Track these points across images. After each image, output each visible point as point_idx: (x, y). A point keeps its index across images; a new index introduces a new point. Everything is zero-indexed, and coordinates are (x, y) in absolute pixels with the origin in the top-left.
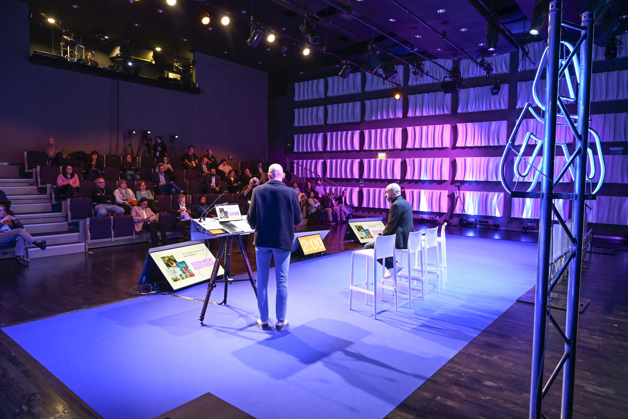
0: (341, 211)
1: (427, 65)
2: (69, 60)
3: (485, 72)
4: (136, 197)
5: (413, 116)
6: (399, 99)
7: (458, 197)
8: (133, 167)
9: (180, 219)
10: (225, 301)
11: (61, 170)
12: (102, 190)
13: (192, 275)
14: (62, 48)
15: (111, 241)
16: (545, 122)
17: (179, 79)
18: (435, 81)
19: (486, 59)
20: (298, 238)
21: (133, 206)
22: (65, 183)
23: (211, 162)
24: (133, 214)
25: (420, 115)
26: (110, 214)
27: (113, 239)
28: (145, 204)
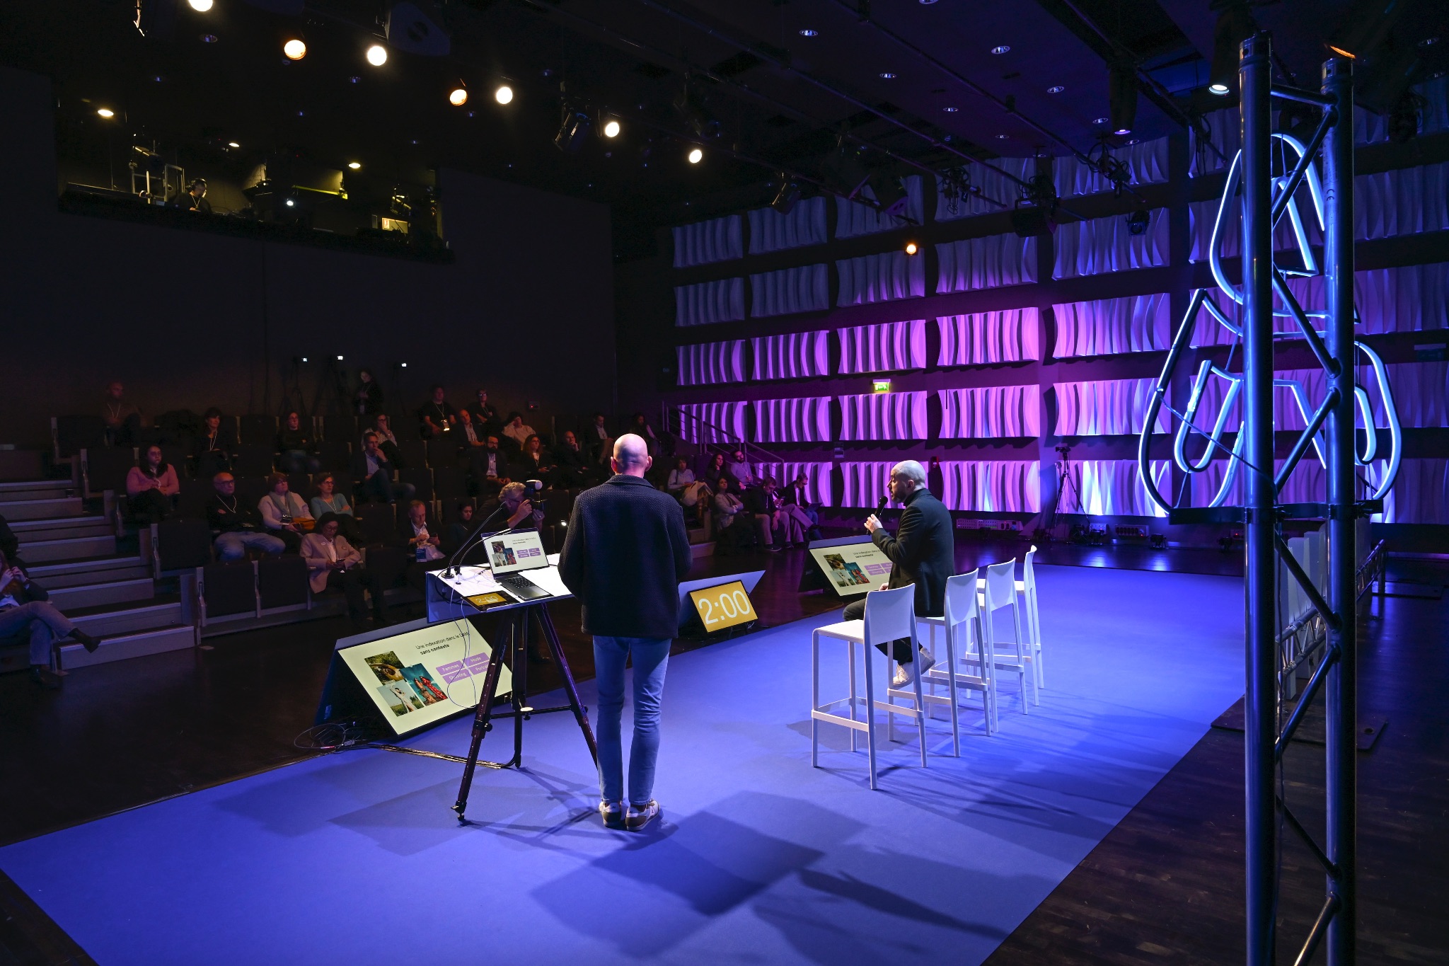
0: (793, 520)
1: (976, 174)
2: (149, 202)
3: (1112, 183)
4: (312, 512)
5: (949, 291)
6: (914, 254)
7: (1064, 475)
8: (304, 441)
9: (415, 558)
10: (517, 759)
11: (136, 457)
12: (228, 499)
13: (440, 697)
14: (133, 175)
15: (256, 617)
16: (1245, 332)
17: (405, 230)
18: (997, 208)
19: (1113, 152)
20: (691, 593)
21: (305, 532)
22: (146, 487)
23: (486, 420)
24: (306, 552)
25: (967, 289)
26: (251, 554)
27: (260, 613)
28: (331, 528)
